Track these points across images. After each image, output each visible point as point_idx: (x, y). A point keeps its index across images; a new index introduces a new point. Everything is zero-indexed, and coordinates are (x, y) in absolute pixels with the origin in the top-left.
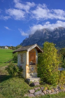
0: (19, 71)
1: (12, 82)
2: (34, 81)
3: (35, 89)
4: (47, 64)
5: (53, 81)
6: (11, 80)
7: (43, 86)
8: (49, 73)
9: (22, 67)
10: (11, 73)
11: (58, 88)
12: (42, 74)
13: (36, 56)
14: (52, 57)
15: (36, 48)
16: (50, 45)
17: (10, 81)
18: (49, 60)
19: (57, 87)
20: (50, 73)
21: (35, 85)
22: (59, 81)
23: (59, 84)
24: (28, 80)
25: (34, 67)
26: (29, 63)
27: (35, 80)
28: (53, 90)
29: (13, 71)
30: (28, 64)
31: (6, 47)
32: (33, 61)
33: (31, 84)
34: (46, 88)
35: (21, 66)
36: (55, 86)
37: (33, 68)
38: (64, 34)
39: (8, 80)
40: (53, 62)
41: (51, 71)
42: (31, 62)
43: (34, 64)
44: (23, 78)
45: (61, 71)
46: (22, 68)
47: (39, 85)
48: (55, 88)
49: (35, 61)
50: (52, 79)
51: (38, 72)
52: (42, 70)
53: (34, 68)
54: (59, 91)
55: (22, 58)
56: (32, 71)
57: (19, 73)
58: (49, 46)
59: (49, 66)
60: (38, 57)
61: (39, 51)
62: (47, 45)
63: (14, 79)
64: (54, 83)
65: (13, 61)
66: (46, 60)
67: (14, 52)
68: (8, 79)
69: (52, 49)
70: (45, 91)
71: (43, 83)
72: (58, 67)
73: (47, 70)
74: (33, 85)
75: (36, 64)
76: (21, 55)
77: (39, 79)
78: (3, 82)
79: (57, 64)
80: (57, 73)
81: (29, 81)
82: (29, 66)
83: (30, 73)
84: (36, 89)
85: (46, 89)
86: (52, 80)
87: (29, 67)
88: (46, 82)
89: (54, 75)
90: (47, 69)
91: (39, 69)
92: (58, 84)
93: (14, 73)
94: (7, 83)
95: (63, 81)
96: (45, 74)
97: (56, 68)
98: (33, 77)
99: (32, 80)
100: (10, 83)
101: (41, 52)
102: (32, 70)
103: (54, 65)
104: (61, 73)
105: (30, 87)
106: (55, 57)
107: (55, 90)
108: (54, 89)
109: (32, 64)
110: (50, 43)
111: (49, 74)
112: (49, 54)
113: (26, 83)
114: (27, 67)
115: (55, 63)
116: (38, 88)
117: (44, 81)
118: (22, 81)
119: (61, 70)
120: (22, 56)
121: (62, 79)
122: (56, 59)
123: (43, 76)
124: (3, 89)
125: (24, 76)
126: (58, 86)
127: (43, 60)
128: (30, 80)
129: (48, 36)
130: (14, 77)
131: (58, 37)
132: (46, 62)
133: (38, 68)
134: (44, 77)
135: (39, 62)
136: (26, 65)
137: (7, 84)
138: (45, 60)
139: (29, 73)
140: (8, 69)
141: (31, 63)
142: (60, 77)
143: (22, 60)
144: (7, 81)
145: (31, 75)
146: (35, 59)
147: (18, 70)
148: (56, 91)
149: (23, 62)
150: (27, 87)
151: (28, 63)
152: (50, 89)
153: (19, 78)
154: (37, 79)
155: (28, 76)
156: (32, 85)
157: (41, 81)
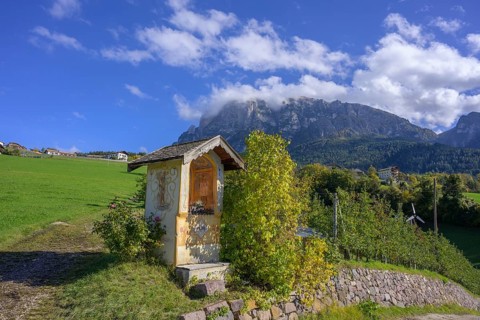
0: (150, 236)
1: (116, 282)
2: (204, 277)
3: (205, 310)
4: (257, 214)
5: (276, 277)
6: (113, 272)
7: (239, 294)
8: (262, 246)
9: (163, 223)
10: (117, 244)
11: (294, 302)
12: (238, 247)
13: (218, 182)
14: (276, 186)
15: (218, 150)
16: (269, 141)
17: (109, 279)
18: (264, 197)
19: (292, 298)
20: (266, 246)
21: (210, 291)
22: (298, 277)
23: (298, 286)
24: (184, 272)
25: (210, 222)
26: (190, 206)
27: (211, 271)
28: (276, 309)
29: (123, 237)
30: (186, 211)
31: (120, 156)
32: (204, 199)
33: (192, 289)
34: (251, 305)
35: (158, 219)
36: (282, 293)
37: (204, 228)
38: (313, 120)
39: (104, 272)
40: (278, 207)
41: (272, 240)
42: (199, 202)
43: (209, 212)
44: (163, 264)
45: (305, 240)
46: (162, 227)
47: (225, 290)
48: (284, 302)
49: (213, 202)
50: (273, 269)
51: (222, 242)
52: (238, 234)
53: (208, 227)
54: (299, 311)
55: (162, 188)
56: (201, 239)
57: (147, 245)
58: (265, 147)
59: (263, 218)
60: (225, 188)
61: (229, 164)
62: (260, 144)
63: (127, 267)
64: (282, 284)
65: (139, 200)
66: (256, 196)
67: (134, 164)
68: (105, 267)
69: (275, 157)
70: (246, 314)
71: (240, 284)
72: (297, 225)
73: (255, 234)
74: (201, 291)
75: (217, 212)
76: (158, 175)
77: (224, 268)
78: (83, 281)
79: (294, 211)
80: (293, 247)
81: (188, 275)
82: (188, 220)
83: (191, 245)
84: (211, 308)
85: (249, 309)
86: (273, 273)
87: (188, 224)
88: (252, 281)
89: (281, 253)
90: (255, 229)
91: (225, 230)
92: (294, 288)
93: (127, 245)
94: (95, 285)
95: (311, 277)
96: (247, 251)
97: (288, 229)
98: (204, 260)
99: (199, 273)
100: (108, 285)
101: (236, 167)
102: (201, 234)
103: (280, 216)
104: (304, 244)
105: (189, 301)
106: (286, 186)
107: (284, 310)
108: (281, 305)
109: (201, 212)
110: (271, 137)
111: (261, 250)
112: (263, 176)
113: (173, 286)
114: (182, 224)
115: (286, 207)
116: (220, 305)
117: (245, 277)
118: (159, 275)
119: (307, 235)
120: (163, 179)
121: (309, 268)
122: (290, 194)
123: (240, 256)
124: (77, 309)
125: (168, 257)
126: (293, 293)
127: (242, 196)
128: (192, 275)
129: (262, 123)
130: (127, 260)
131: (295, 127)
132: (255, 205)
133: (223, 225)
134: (245, 260)
135: (228, 204)
136: (178, 214)
137: (94, 291)
138: (250, 197)
139: (188, 245)
140: (104, 228)
141: (198, 207)
142: (303, 261)
143: (161, 197)
144: (95, 276)
145: (195, 253)
146: (211, 195)
147: (143, 235)
148: (288, 314)
149: (167, 202)
150: (177, 299)
151: (184, 206)
152: (267, 308)
153: (149, 263)
154: (218, 269)
155: (183, 256)
156: (198, 292)
157: (232, 275)
